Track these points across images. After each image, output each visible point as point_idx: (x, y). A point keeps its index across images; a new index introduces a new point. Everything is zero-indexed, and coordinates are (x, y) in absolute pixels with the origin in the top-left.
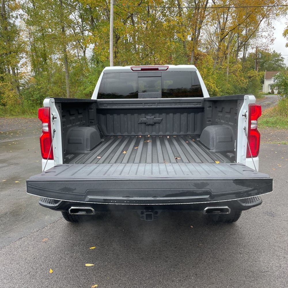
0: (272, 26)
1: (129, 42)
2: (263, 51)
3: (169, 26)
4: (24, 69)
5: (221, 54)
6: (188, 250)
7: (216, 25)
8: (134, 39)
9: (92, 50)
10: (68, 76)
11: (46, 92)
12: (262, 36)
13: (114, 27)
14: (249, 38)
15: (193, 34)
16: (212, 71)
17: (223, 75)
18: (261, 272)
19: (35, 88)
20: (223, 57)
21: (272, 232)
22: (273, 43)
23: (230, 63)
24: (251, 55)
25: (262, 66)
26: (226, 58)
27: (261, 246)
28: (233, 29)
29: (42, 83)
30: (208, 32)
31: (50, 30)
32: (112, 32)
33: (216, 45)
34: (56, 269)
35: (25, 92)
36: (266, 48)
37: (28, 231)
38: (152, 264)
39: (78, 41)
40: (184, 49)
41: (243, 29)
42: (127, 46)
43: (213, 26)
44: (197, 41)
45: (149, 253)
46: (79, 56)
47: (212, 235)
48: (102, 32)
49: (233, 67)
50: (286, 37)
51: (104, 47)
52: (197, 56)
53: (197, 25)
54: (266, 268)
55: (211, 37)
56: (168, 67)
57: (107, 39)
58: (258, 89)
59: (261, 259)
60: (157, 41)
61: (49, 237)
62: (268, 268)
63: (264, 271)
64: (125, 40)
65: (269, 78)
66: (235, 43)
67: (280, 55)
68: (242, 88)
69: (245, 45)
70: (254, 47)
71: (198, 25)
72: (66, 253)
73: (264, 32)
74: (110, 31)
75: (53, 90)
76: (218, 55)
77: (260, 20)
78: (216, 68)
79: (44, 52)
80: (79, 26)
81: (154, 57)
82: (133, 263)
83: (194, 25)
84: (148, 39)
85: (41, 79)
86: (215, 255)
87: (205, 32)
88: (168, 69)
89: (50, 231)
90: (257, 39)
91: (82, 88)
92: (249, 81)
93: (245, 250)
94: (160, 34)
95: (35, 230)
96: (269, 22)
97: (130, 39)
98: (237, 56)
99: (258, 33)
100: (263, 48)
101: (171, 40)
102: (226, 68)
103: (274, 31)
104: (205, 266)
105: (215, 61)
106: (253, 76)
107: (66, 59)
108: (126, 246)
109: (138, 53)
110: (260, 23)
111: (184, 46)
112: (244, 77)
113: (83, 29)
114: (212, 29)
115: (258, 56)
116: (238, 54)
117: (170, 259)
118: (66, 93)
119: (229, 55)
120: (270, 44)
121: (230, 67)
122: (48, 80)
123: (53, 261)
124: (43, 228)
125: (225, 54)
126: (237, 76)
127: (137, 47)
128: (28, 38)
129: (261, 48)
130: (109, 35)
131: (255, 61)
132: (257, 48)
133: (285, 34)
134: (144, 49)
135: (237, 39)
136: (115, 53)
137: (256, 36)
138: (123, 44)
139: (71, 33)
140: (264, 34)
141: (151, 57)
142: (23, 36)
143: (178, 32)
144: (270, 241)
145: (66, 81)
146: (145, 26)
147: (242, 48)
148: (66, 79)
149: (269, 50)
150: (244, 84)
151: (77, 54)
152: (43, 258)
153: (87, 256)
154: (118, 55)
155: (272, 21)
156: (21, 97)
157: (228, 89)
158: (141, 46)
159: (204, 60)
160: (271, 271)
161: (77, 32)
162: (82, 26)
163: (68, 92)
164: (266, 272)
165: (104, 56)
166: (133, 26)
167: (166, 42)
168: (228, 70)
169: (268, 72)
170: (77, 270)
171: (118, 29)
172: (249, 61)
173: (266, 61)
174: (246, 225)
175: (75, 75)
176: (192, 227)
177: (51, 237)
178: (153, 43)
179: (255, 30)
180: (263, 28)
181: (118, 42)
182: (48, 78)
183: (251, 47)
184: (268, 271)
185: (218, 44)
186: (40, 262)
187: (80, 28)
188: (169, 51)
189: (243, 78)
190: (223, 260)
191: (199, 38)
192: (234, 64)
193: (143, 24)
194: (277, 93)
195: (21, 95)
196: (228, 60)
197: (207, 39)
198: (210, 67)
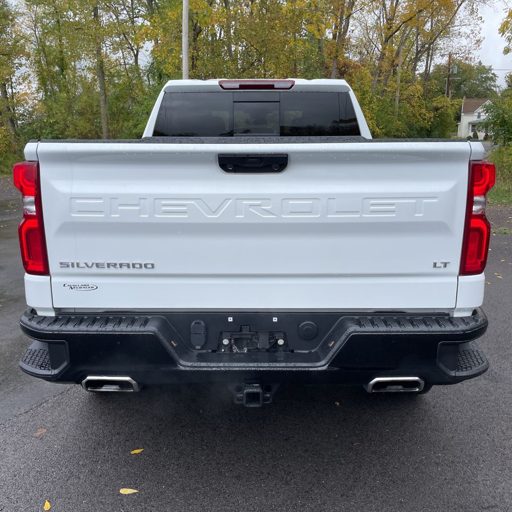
0: (479, 16)
1: (218, 38)
2: (461, 60)
3: (293, 11)
4: (25, 86)
5: (386, 65)
6: (331, 455)
7: (377, 12)
8: (227, 32)
9: (149, 52)
10: (105, 101)
11: (65, 130)
12: (460, 33)
13: (190, 9)
14: (437, 37)
15: (336, 27)
16: (369, 95)
17: (390, 104)
18: (482, 507)
19: (44, 122)
20: (390, 70)
21: (496, 415)
22: (480, 47)
23: (401, 82)
24: (438, 67)
25: (458, 88)
26: (395, 73)
27: (477, 447)
28: (408, 20)
29: (56, 113)
30: (363, 25)
31: (71, 13)
32: (188, 20)
33: (376, 48)
34: (58, 501)
35: (25, 130)
36: (467, 56)
37: (7, 412)
38: (257, 490)
39: (124, 36)
40: (320, 54)
41: (426, 20)
42: (215, 47)
43: (373, 14)
44: (343, 40)
45: (252, 464)
46: (125, 65)
47: (379, 421)
48: (167, 20)
49: (406, 89)
50: (504, 35)
51: (172, 47)
52: (344, 69)
53: (343, 11)
54: (490, 499)
55: (368, 34)
56: (294, 82)
57: (178, 32)
58: (450, 130)
59: (479, 478)
60: (270, 38)
61: (49, 425)
62: (494, 498)
63: (486, 505)
64: (212, 35)
65: (469, 111)
66: (412, 46)
67: (490, 69)
68: (422, 129)
69: (429, 49)
70: (446, 53)
71: (345, 9)
72: (81, 463)
73: (465, 26)
74: (184, 17)
75: (76, 126)
76: (380, 66)
77: (458, 4)
78: (377, 91)
79: (60, 55)
80: (127, 8)
81: (264, 67)
82: (219, 486)
83: (339, 10)
84: (253, 33)
85: (55, 105)
86: (387, 467)
87: (357, 24)
88: (292, 86)
89: (52, 413)
90: (452, 38)
91: (131, 123)
92: (435, 115)
93: (446, 457)
94: (276, 24)
95: (22, 410)
96: (473, 8)
97: (220, 34)
98: (414, 69)
99: (453, 27)
100: (462, 55)
101: (295, 36)
102: (395, 92)
103: (482, 25)
104: (367, 495)
105: (375, 78)
106: (442, 107)
107: (101, 69)
108: (205, 448)
109: (234, 61)
110: (458, 9)
111: (320, 48)
112: (427, 107)
113: (133, 13)
114: (370, 20)
115: (451, 70)
116: (415, 65)
117: (294, 478)
118: (102, 133)
119: (400, 67)
120: (475, 48)
121: (401, 90)
122: (69, 107)
123: (52, 483)
124: (38, 405)
125: (393, 65)
126: (413, 106)
127: (233, 49)
128: (32, 29)
129: (458, 55)
130: (182, 26)
131: (446, 79)
132: (450, 55)
133: (502, 31)
134: (247, 53)
135: (415, 38)
136: (193, 59)
137: (448, 34)
138: (207, 43)
139: (111, 20)
140: (464, 29)
141: (259, 67)
142: (23, 26)
143: (310, 22)
144: (494, 437)
145: (102, 110)
146: (248, 10)
147: (424, 54)
148: (102, 106)
149: (472, 60)
150: (426, 122)
151: (122, 61)
152: (33, 474)
153: (125, 469)
154: (198, 63)
155: (478, 7)
156: (19, 139)
157: (398, 130)
158: (240, 48)
159: (355, 75)
160: (501, 505)
161: (122, 20)
162: (132, 7)
163: (104, 130)
164: (493, 507)
165: (172, 65)
166: (227, 9)
167: (287, 40)
168: (398, 94)
169: (469, 101)
170: (101, 502)
171: (197, 13)
172: (436, 79)
173: (464, 81)
174: (443, 400)
175: (117, 98)
176: (338, 404)
177: (54, 427)
178: (263, 41)
179: (449, 23)
180: (462, 19)
181: (198, 39)
182: (68, 104)
183: (439, 54)
184: (496, 506)
185: (380, 47)
186: (25, 483)
187: (127, 12)
188: (292, 56)
189: (423, 111)
190: (403, 481)
191: (348, 34)
192: (409, 84)
193: (245, 5)
194: (483, 139)
195: (19, 136)
196: (398, 77)
197: (361, 38)
198: (367, 88)
